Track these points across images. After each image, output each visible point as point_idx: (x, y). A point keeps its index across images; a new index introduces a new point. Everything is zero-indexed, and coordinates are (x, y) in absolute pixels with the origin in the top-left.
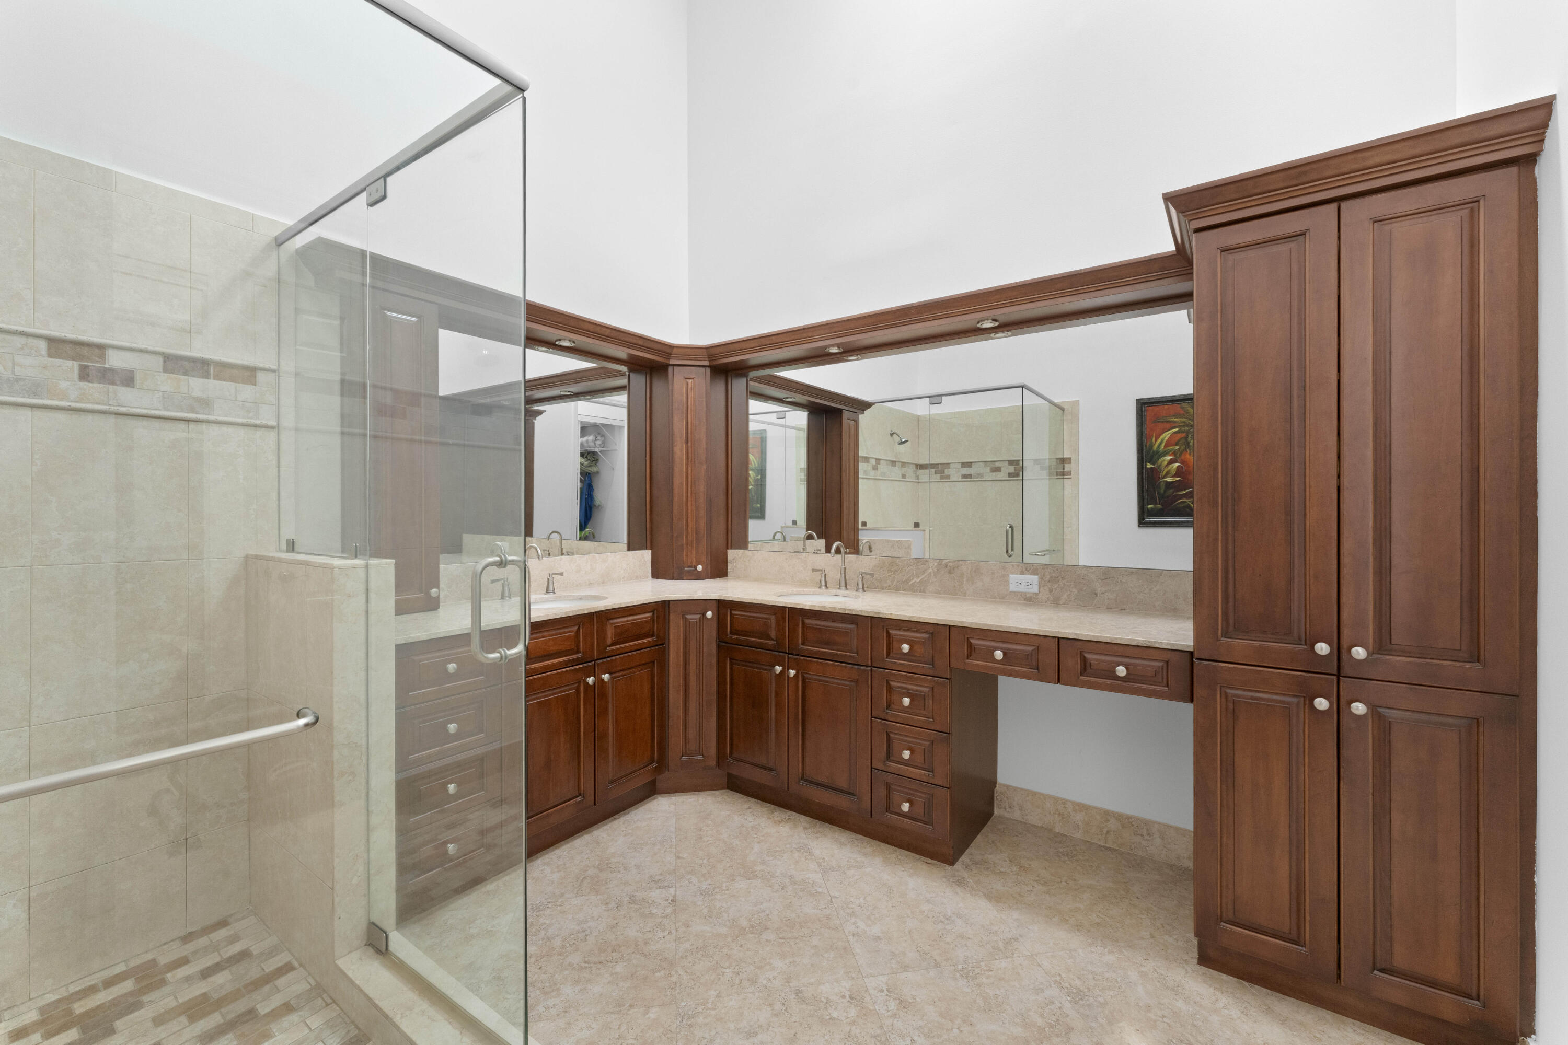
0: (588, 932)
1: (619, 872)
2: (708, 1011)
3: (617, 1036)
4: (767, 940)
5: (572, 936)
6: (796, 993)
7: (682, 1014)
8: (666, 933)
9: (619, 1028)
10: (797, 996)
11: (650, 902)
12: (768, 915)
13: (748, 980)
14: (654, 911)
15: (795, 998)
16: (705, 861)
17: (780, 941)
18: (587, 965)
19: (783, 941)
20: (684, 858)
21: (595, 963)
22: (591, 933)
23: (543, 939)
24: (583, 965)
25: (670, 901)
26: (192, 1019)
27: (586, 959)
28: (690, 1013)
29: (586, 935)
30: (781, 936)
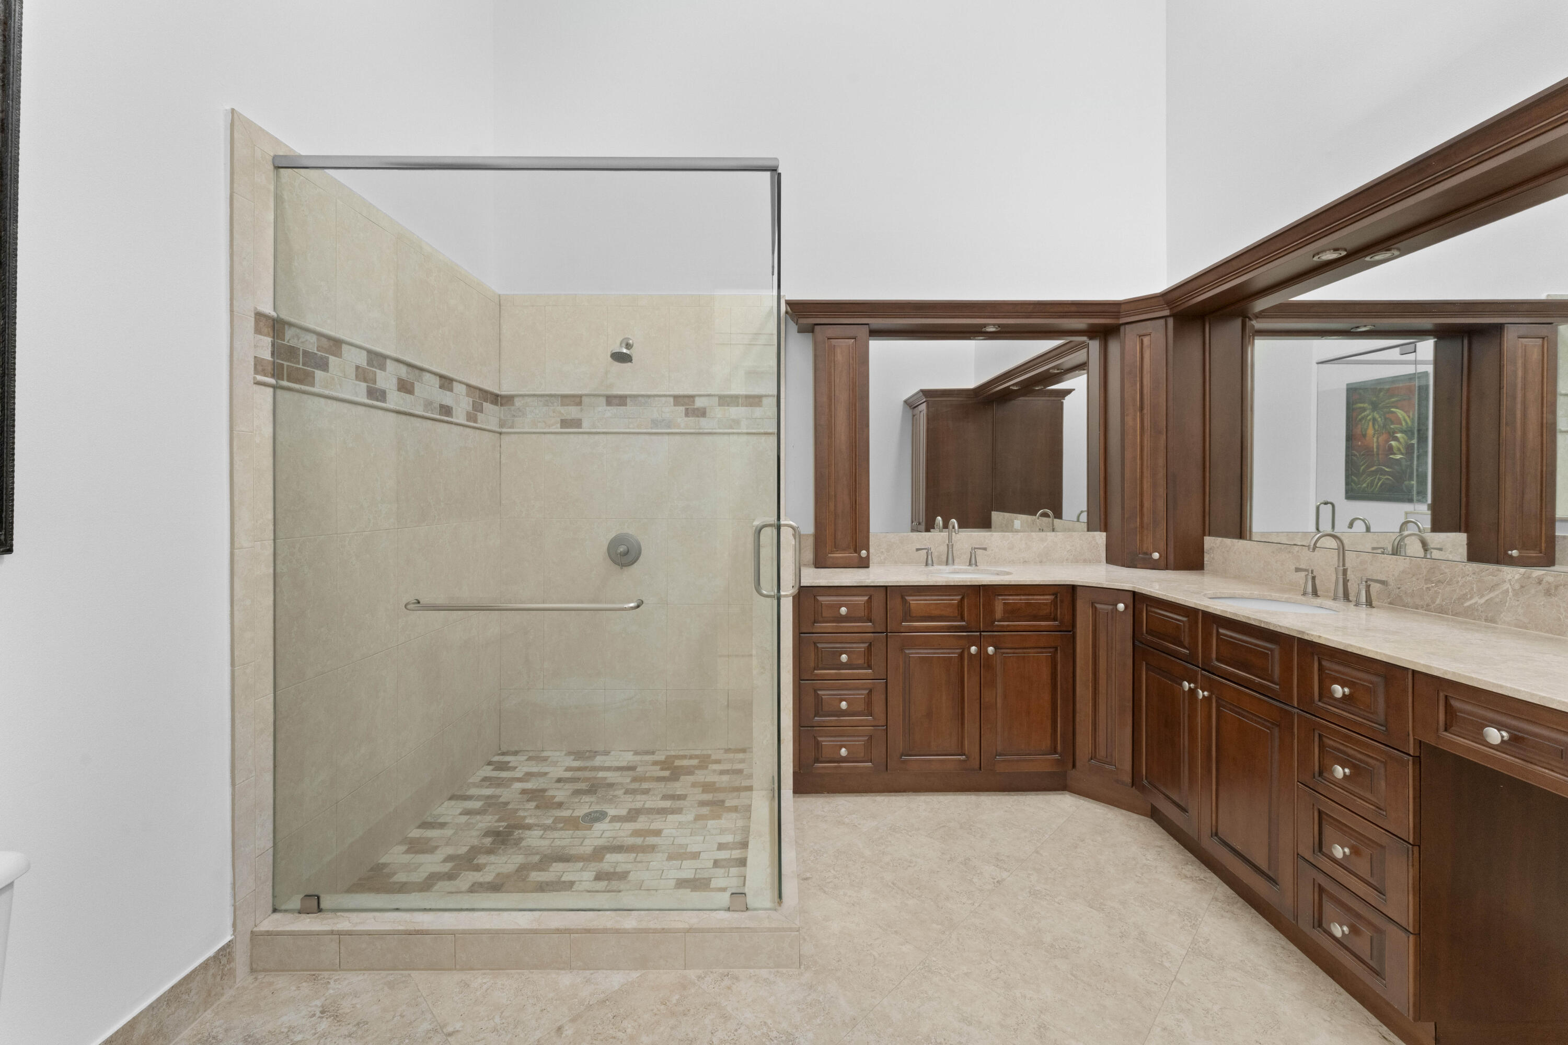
0: (912, 865)
1: (975, 836)
2: (948, 978)
3: (869, 943)
4: (1056, 966)
5: (900, 861)
6: (1041, 1026)
7: (927, 965)
8: (970, 902)
9: (875, 939)
10: (1039, 1029)
11: (978, 872)
12: (1079, 948)
13: (1005, 983)
14: (975, 880)
15: (1034, 1028)
16: (1060, 868)
17: (1069, 976)
18: (892, 885)
19: (1073, 978)
20: (1041, 855)
21: (899, 888)
22: (914, 866)
23: (880, 851)
24: (890, 884)
25: (995, 881)
26: (704, 792)
27: (895, 882)
28: (933, 968)
29: (909, 866)
30: (1074, 972)
